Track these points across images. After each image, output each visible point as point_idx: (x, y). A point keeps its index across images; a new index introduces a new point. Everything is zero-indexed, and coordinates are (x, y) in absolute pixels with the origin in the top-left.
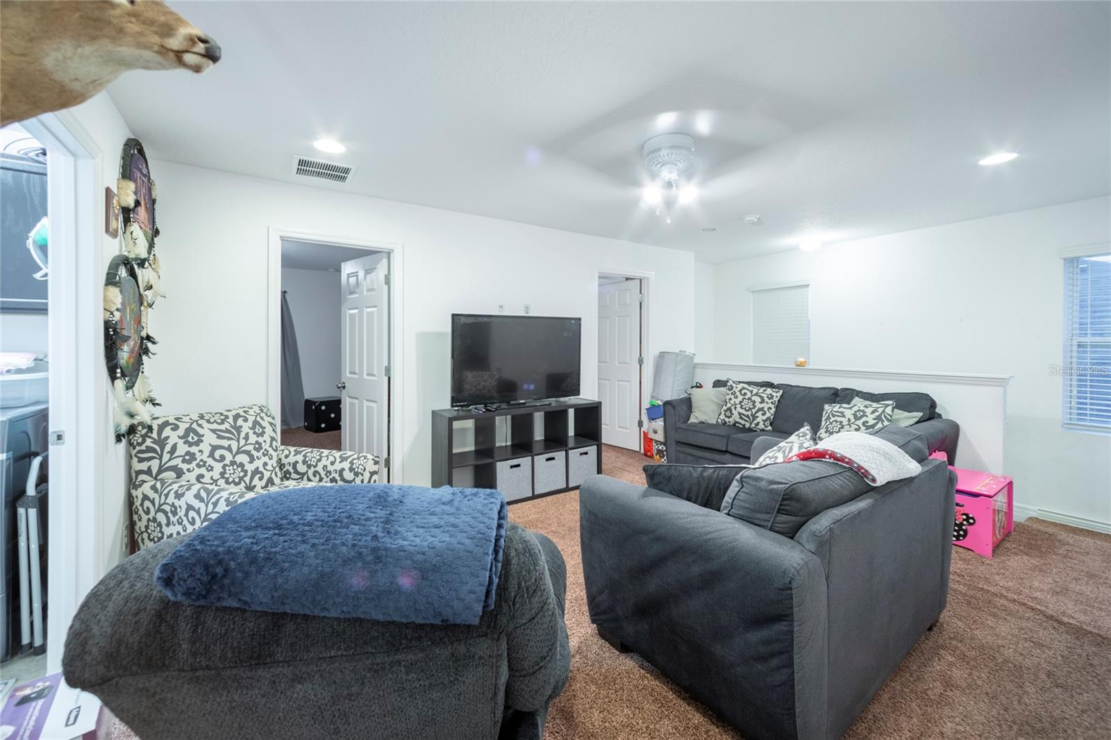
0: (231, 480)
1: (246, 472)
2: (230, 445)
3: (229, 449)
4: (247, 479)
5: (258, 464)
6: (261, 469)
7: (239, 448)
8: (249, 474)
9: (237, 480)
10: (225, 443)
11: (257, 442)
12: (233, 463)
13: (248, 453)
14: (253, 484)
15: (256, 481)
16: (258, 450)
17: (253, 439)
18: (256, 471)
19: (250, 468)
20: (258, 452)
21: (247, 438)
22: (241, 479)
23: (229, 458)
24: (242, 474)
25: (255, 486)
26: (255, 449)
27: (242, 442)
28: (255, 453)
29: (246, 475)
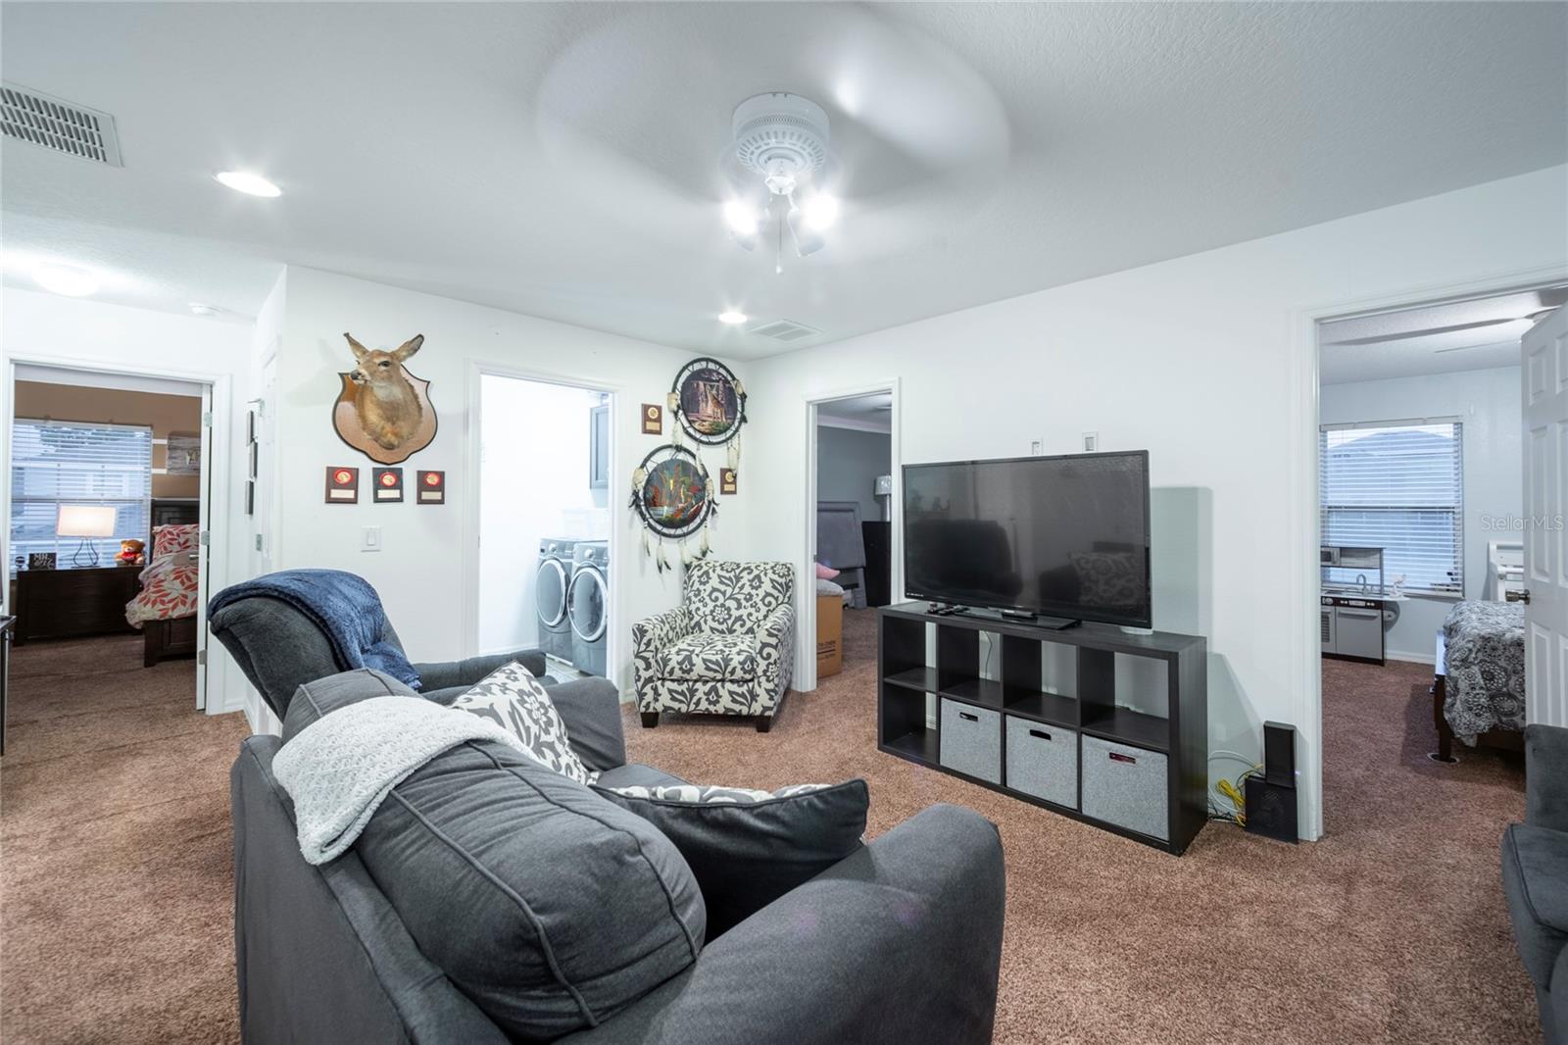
0: (717, 618)
1: (730, 616)
2: (725, 591)
3: (724, 593)
4: (730, 622)
5: (744, 612)
6: (745, 617)
7: (732, 595)
8: (733, 618)
9: (721, 620)
10: (723, 588)
11: (749, 594)
12: (723, 605)
13: (738, 601)
14: (734, 628)
15: (737, 626)
16: (747, 600)
17: (747, 589)
18: (739, 618)
19: (735, 613)
20: (747, 602)
21: (742, 588)
22: (725, 620)
23: (721, 600)
24: (727, 617)
25: (735, 631)
26: (745, 599)
27: (737, 590)
28: (744, 603)
29: (729, 618)
